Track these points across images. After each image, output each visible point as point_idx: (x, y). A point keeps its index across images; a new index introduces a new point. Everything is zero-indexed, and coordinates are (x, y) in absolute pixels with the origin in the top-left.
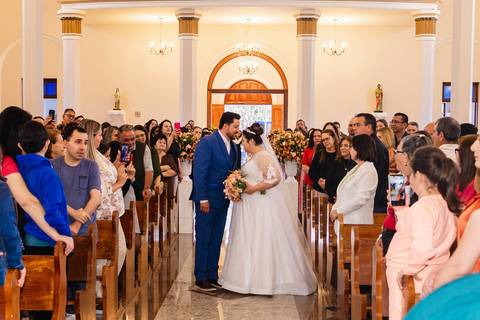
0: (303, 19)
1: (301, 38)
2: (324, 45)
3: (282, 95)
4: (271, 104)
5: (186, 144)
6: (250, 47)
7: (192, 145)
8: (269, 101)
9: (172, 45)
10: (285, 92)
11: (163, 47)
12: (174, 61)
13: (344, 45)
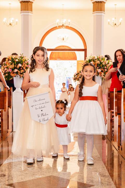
0: (96, 2)
1: (95, 14)
2: (109, 20)
3: (83, 52)
4: (76, 59)
5: (18, 63)
6: (64, 21)
7: (22, 64)
8: (75, 58)
9: (17, 20)
10: (85, 50)
11: (11, 22)
12: (18, 29)
13: (121, 19)
